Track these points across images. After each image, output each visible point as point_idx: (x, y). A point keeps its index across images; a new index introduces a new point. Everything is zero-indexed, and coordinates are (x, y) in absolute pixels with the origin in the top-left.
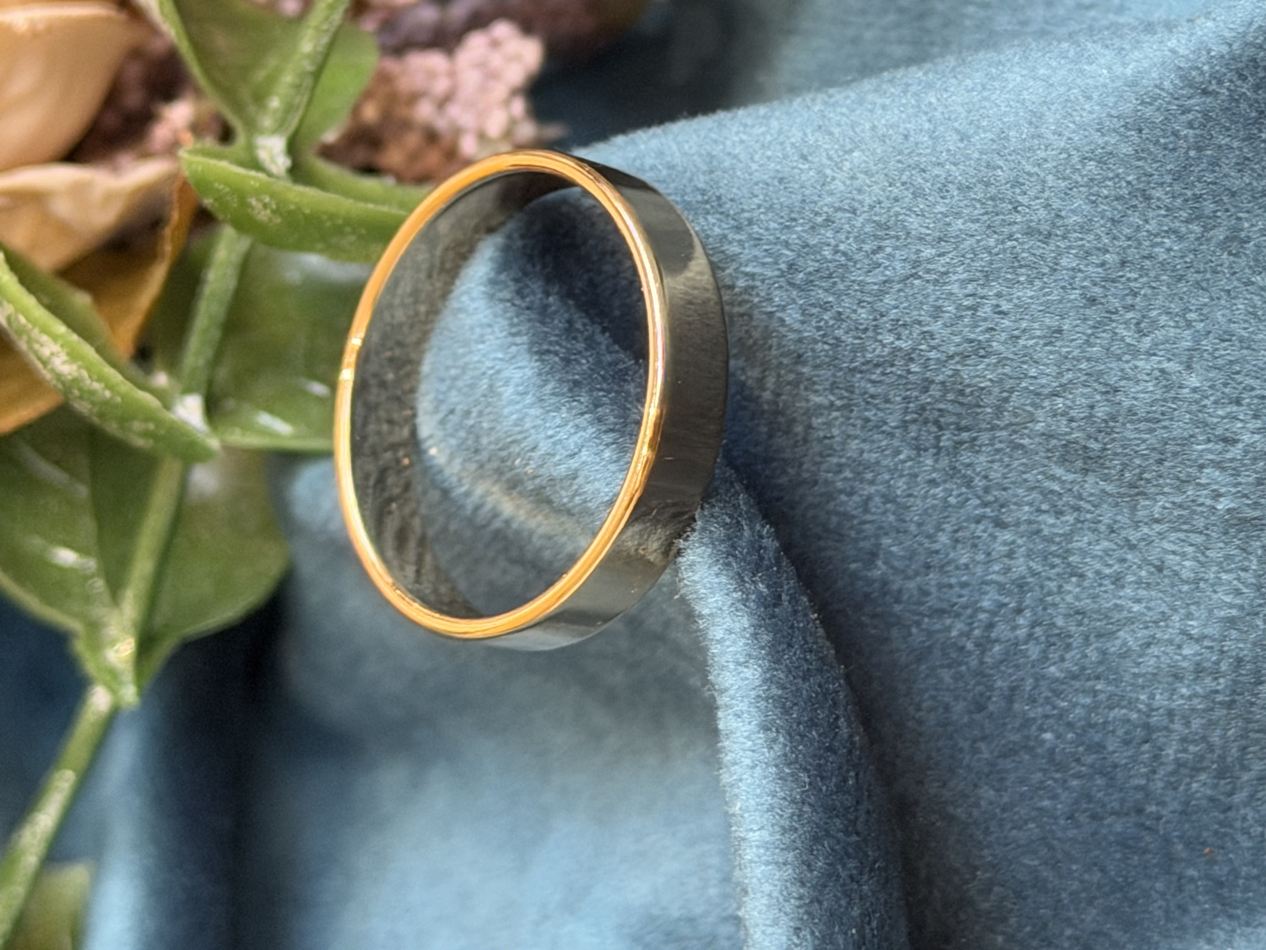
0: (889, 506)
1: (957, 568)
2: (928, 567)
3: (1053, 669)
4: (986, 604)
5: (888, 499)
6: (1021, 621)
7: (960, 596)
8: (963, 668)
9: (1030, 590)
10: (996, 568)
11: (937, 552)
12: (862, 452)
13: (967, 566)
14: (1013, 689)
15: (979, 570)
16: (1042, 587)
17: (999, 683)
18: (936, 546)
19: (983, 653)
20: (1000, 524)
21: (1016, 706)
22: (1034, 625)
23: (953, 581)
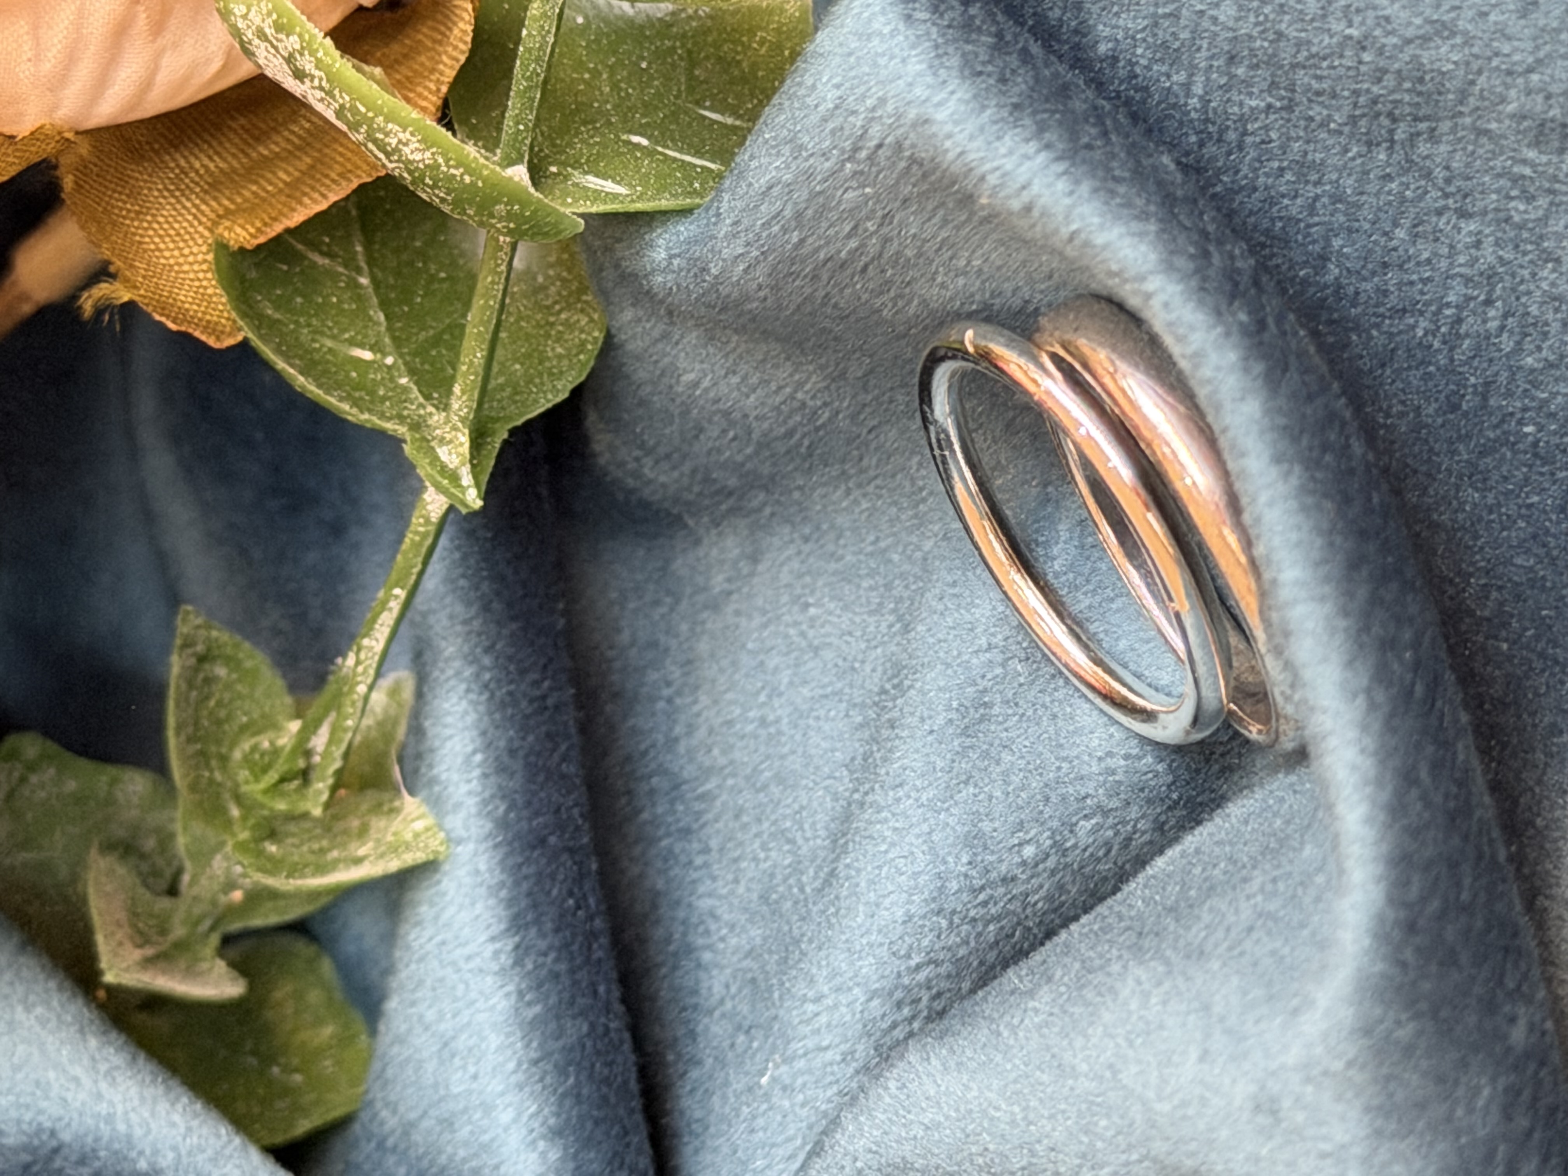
0: (1339, 206)
1: (1418, 264)
2: (1385, 265)
3: (1530, 360)
4: (1452, 298)
5: (1337, 198)
6: (1492, 313)
7: (1422, 293)
8: (1432, 368)
9: (1502, 280)
10: (1462, 259)
11: (1395, 249)
12: (1306, 153)
13: (1429, 261)
14: (1487, 384)
15: (1444, 264)
16: (1513, 275)
17: (1473, 380)
18: (1394, 243)
19: (1451, 349)
20: (1463, 214)
21: (1492, 402)
22: (1505, 316)
23: (1415, 277)
